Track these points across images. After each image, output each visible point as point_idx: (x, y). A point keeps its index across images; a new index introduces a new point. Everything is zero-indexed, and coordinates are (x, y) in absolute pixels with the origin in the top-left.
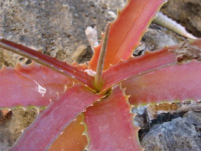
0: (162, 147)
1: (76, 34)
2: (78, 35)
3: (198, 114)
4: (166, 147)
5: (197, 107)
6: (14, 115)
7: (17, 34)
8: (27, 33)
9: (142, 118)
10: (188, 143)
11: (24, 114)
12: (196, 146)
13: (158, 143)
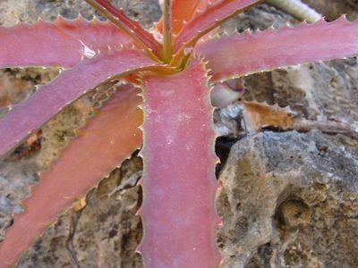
0: (258, 153)
1: (147, 12)
2: (150, 13)
3: (328, 136)
4: (264, 155)
5: (327, 126)
6: (45, 139)
7: (58, 6)
8: (73, 6)
9: (235, 123)
10: (300, 157)
11: (61, 134)
12: (311, 162)
13: (252, 148)
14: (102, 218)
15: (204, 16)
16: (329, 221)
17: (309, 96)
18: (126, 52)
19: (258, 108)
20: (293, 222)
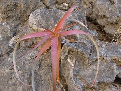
5: (80, 42)
14: (49, 56)
15: (59, 30)
16: (76, 54)
17: (78, 37)
18: (51, 34)
19: (70, 40)
20: (71, 54)
